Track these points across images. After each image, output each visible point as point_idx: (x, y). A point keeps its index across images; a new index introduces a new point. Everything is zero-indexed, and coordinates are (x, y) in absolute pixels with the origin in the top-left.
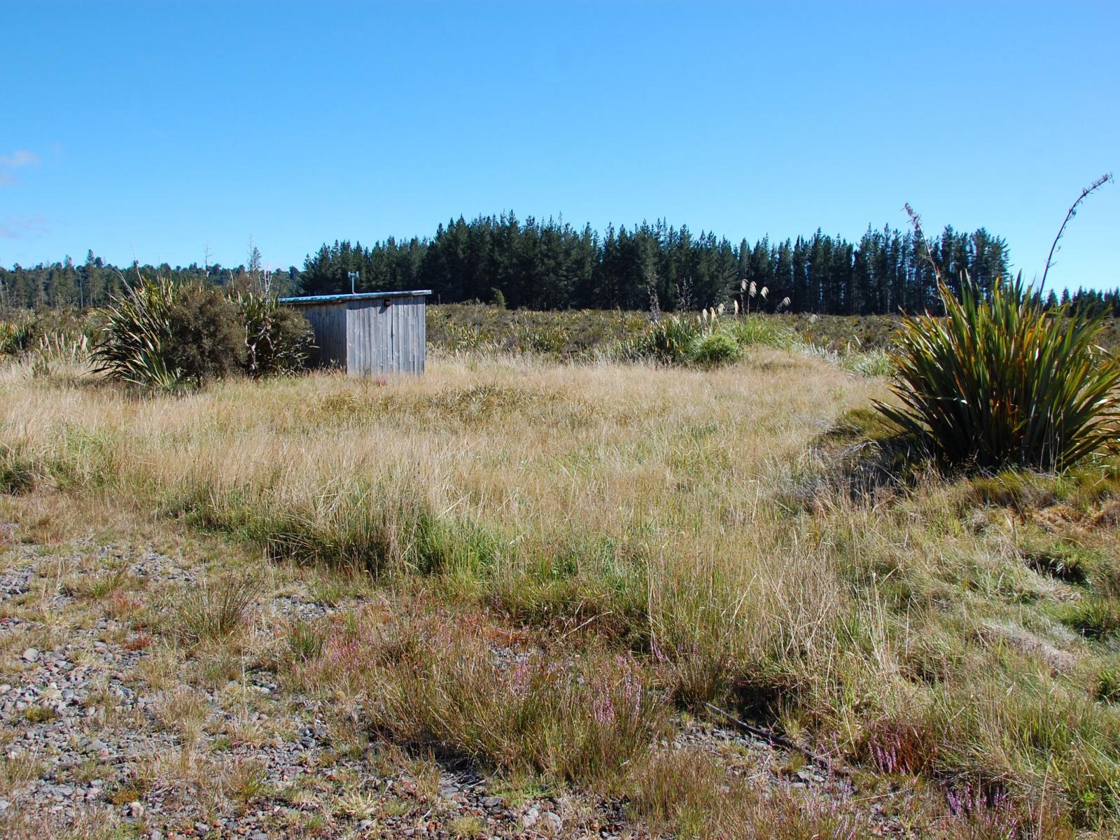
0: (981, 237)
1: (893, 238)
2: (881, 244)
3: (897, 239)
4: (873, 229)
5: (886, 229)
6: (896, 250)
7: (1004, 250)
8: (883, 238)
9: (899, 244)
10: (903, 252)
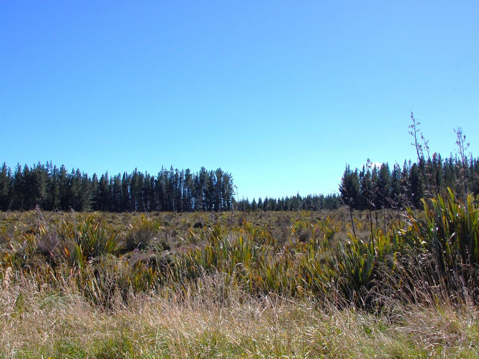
0: (219, 172)
1: (175, 173)
2: (169, 176)
3: (177, 174)
4: (164, 168)
5: (171, 169)
6: (177, 180)
7: (231, 179)
8: (170, 173)
9: (178, 176)
10: (180, 181)
